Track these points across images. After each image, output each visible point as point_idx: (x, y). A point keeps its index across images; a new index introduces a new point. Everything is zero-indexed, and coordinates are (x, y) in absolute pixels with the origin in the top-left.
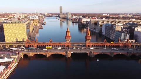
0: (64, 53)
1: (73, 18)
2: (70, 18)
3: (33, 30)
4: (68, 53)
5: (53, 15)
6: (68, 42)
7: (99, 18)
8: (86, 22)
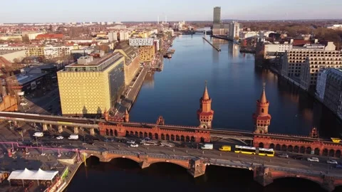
0: (186, 164)
1: (246, 37)
2: (237, 38)
3: (137, 76)
4: (197, 163)
5: (198, 26)
6: (204, 127)
7: (316, 41)
8: (275, 54)
